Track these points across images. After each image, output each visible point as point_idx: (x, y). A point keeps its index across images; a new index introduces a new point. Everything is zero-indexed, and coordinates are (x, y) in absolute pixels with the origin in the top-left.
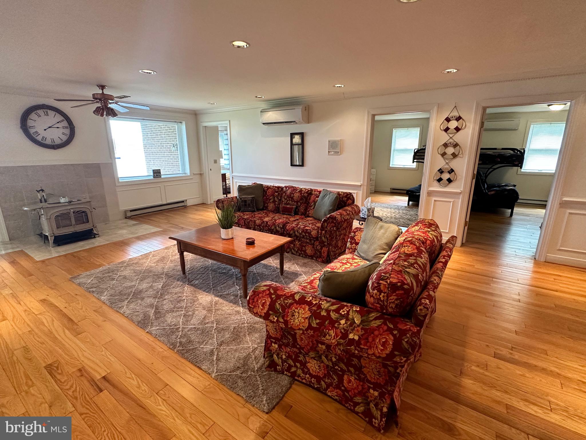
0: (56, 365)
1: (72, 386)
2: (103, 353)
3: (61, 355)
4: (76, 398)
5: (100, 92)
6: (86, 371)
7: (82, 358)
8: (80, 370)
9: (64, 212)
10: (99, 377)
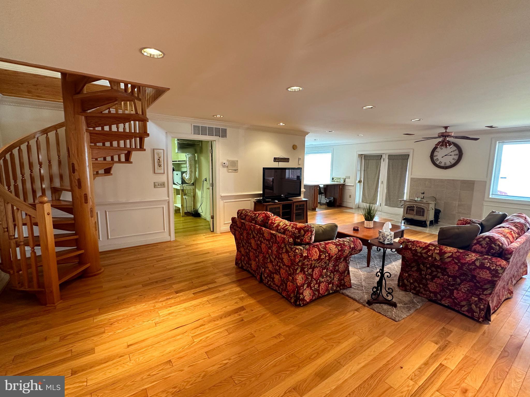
5: (444, 131)
9: (412, 206)
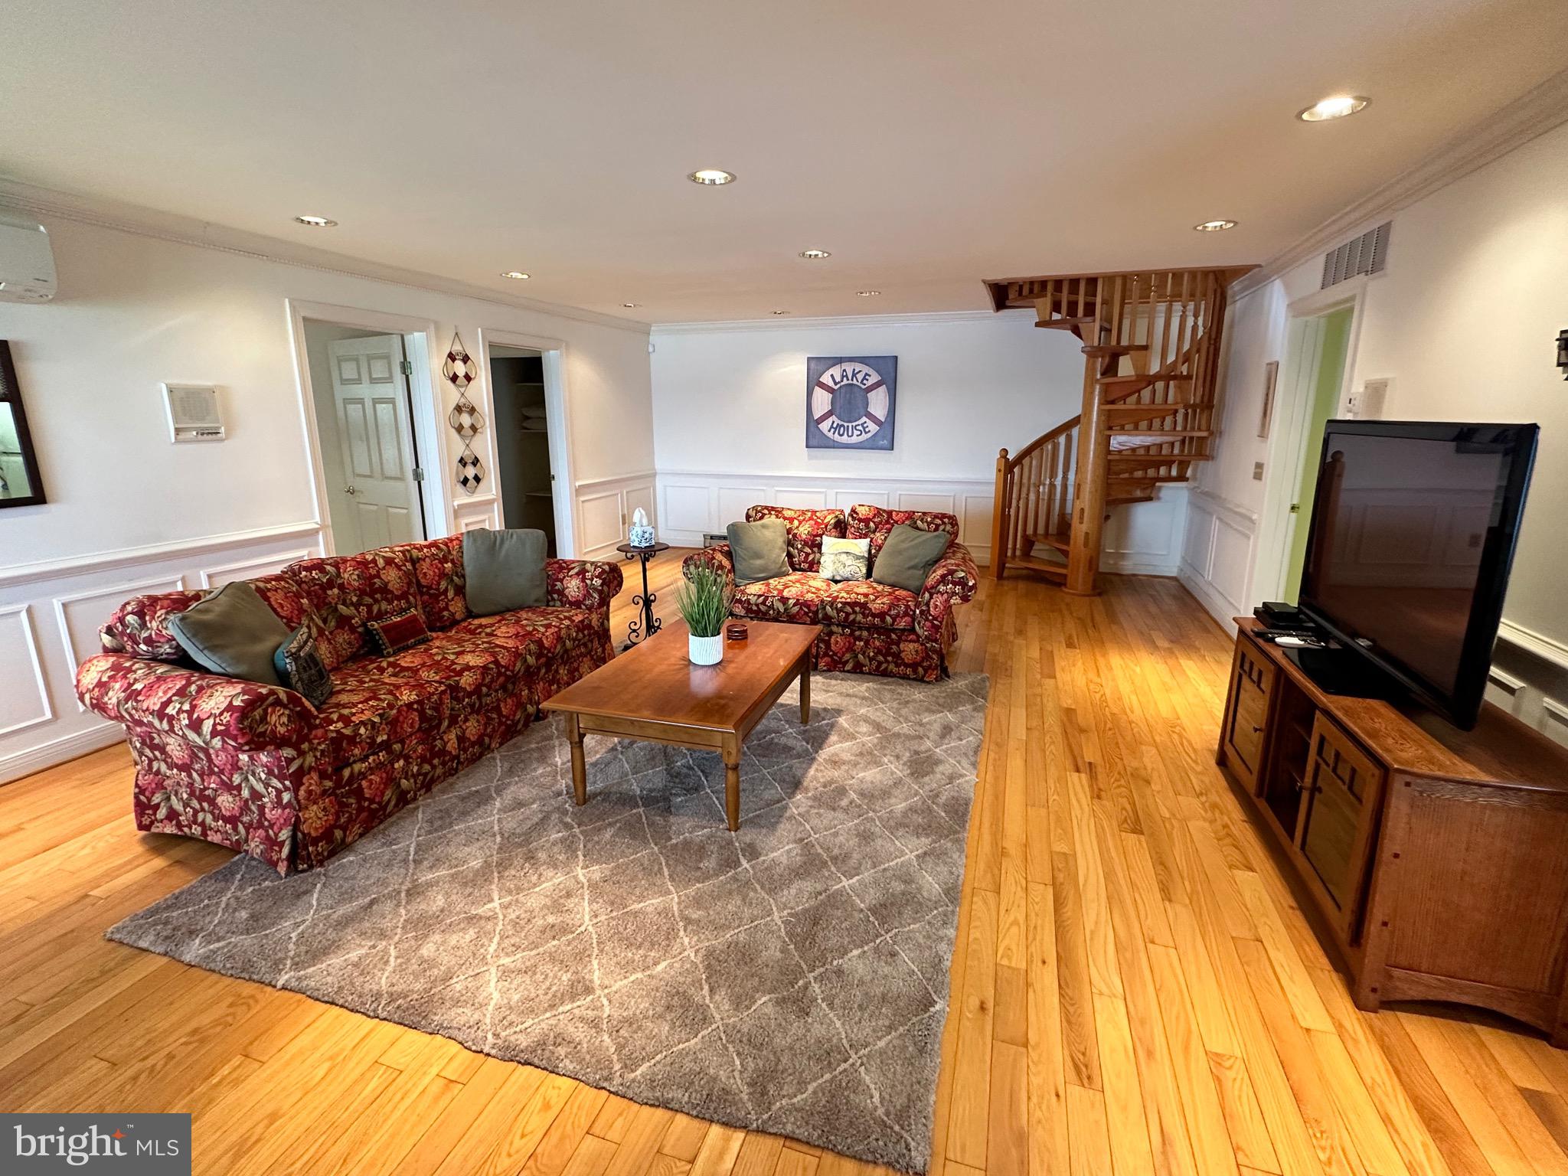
0: (1126, 826)
1: (1119, 787)
2: (1055, 797)
3: (1113, 835)
4: (1119, 773)
6: (1092, 791)
7: (1086, 809)
8: (1099, 797)
10: (1083, 775)
